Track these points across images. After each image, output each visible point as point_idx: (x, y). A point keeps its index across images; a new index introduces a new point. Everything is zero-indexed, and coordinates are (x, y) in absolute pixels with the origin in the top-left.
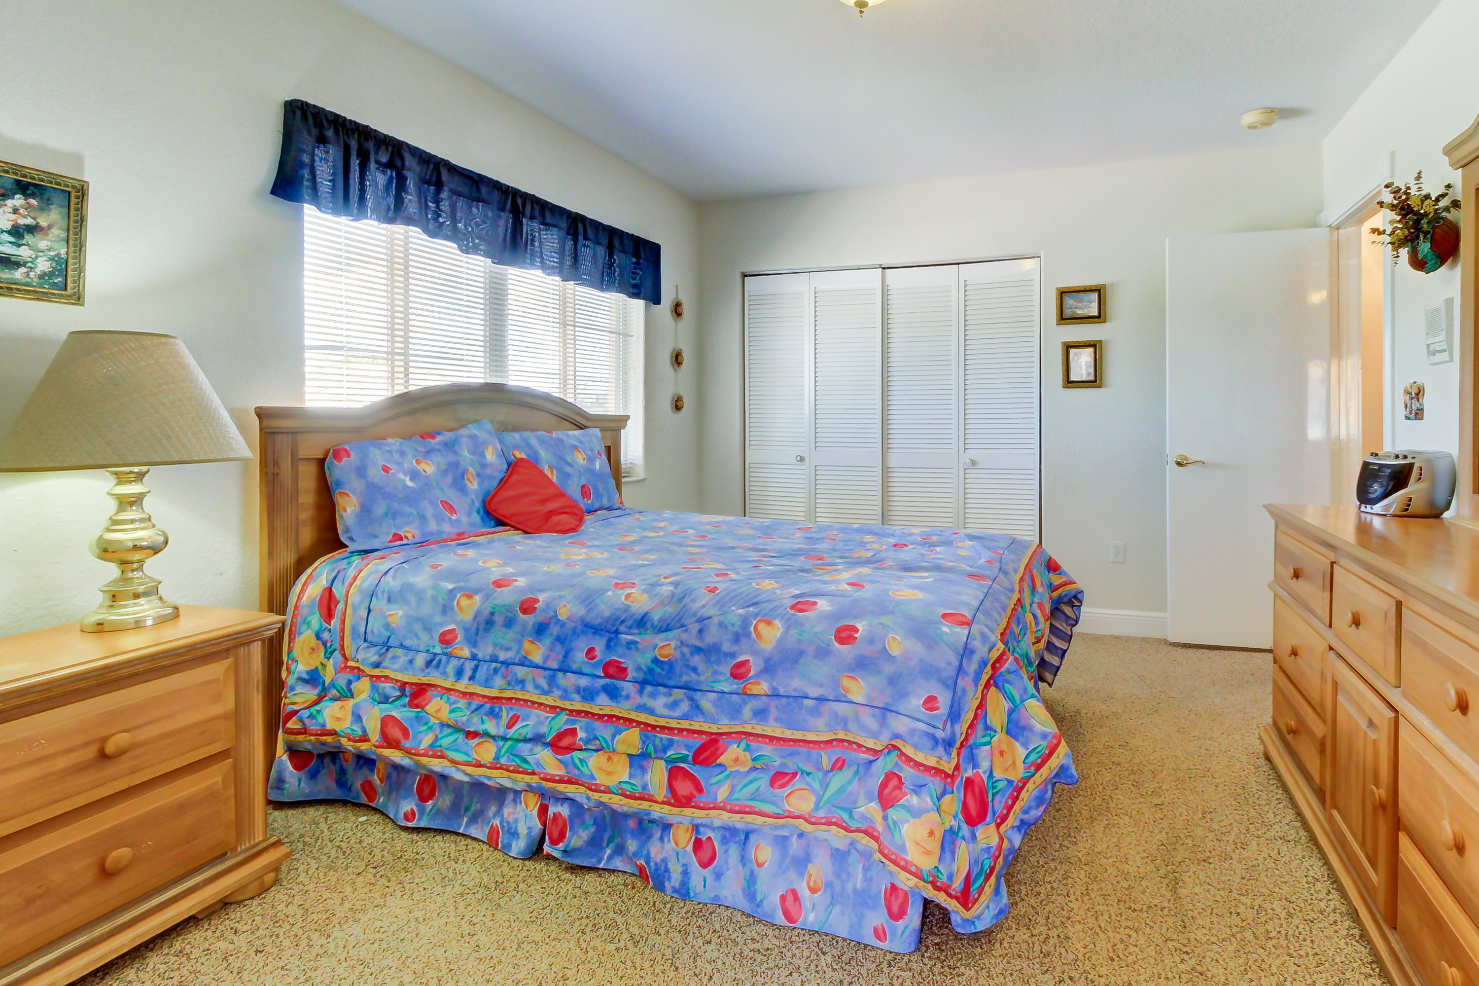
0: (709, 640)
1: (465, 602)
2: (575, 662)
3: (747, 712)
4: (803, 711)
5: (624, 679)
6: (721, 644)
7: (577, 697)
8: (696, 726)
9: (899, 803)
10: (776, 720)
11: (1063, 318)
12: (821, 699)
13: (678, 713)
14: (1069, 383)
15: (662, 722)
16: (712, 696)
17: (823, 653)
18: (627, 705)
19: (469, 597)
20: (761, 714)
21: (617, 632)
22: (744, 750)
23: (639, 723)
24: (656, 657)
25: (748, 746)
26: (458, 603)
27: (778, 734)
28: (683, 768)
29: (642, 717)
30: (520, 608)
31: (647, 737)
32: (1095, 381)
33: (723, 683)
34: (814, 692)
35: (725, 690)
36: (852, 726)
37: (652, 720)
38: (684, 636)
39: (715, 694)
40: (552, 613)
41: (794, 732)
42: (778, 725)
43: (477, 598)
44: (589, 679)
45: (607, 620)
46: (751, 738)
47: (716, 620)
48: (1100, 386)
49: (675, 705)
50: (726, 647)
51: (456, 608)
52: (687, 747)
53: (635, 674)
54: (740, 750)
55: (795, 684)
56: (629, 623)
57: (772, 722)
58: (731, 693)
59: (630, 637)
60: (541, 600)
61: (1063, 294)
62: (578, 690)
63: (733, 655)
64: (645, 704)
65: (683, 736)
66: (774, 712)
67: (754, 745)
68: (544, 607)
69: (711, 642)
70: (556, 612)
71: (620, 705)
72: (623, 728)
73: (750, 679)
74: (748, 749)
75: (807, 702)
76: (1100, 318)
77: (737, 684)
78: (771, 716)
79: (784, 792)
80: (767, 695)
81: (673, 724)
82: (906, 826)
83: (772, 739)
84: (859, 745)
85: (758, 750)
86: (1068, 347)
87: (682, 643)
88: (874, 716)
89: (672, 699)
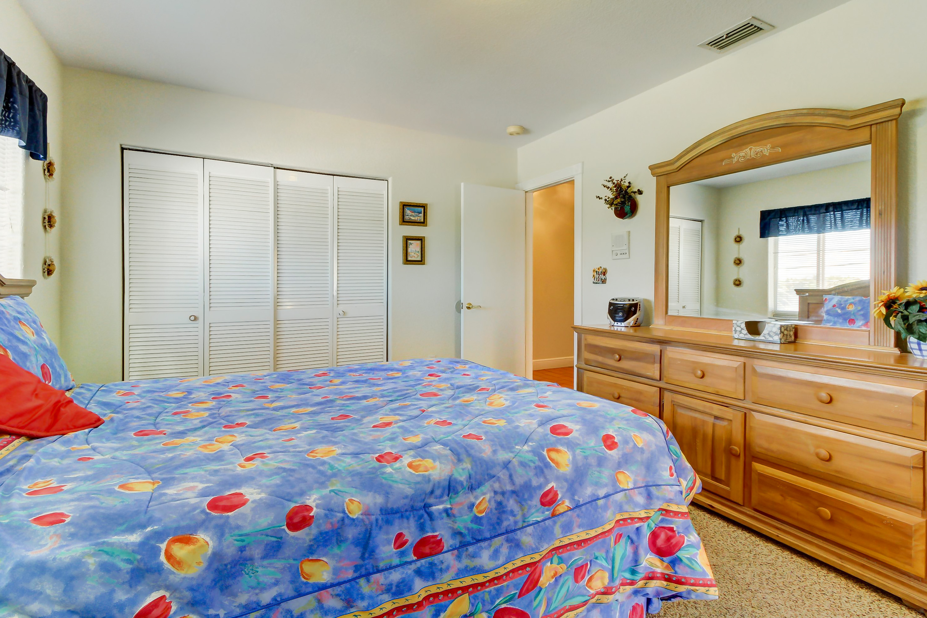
0: (519, 481)
1: (180, 551)
2: (383, 559)
3: (557, 530)
4: (600, 510)
5: (440, 552)
6: (530, 480)
7: (386, 597)
8: (518, 563)
9: (684, 545)
10: (579, 526)
11: (404, 221)
12: (607, 496)
13: (501, 560)
14: (407, 261)
15: (491, 575)
16: (530, 529)
17: (601, 462)
18: (447, 577)
19: (186, 540)
20: (567, 528)
21: (427, 506)
22: (558, 564)
23: (465, 589)
24: (475, 516)
25: (560, 558)
26: (169, 556)
27: (584, 536)
28: (505, 608)
29: (468, 581)
30: (288, 526)
31: (475, 598)
32: (421, 261)
33: (535, 515)
34: (602, 492)
35: (539, 519)
36: (626, 507)
37: (480, 579)
38: (497, 486)
39: (532, 527)
40: (340, 515)
41: (596, 529)
42: (581, 530)
43: (202, 536)
44: (400, 569)
45: (412, 498)
46: (560, 551)
47: (515, 462)
48: (424, 264)
49: (496, 554)
50: (535, 482)
51: (167, 565)
52: (515, 586)
53: (451, 542)
54: (555, 565)
55: (588, 491)
56: (438, 492)
57: (577, 530)
58: (543, 520)
59: (441, 507)
60: (313, 505)
61: (404, 206)
62: (388, 590)
63: (540, 487)
64: (467, 566)
65: (511, 578)
66: (577, 521)
67: (565, 555)
68: (322, 512)
69: (522, 482)
70: (344, 512)
71: (438, 581)
72: (447, 602)
73: (559, 501)
74: (561, 561)
75: (600, 502)
76: (423, 223)
77: (548, 510)
78: (575, 525)
79: (585, 581)
80: (571, 509)
81: (502, 571)
82: (698, 557)
83: (579, 543)
84: (632, 519)
85: (570, 558)
86: (407, 240)
87: (496, 493)
88: (640, 494)
89: (492, 549)
